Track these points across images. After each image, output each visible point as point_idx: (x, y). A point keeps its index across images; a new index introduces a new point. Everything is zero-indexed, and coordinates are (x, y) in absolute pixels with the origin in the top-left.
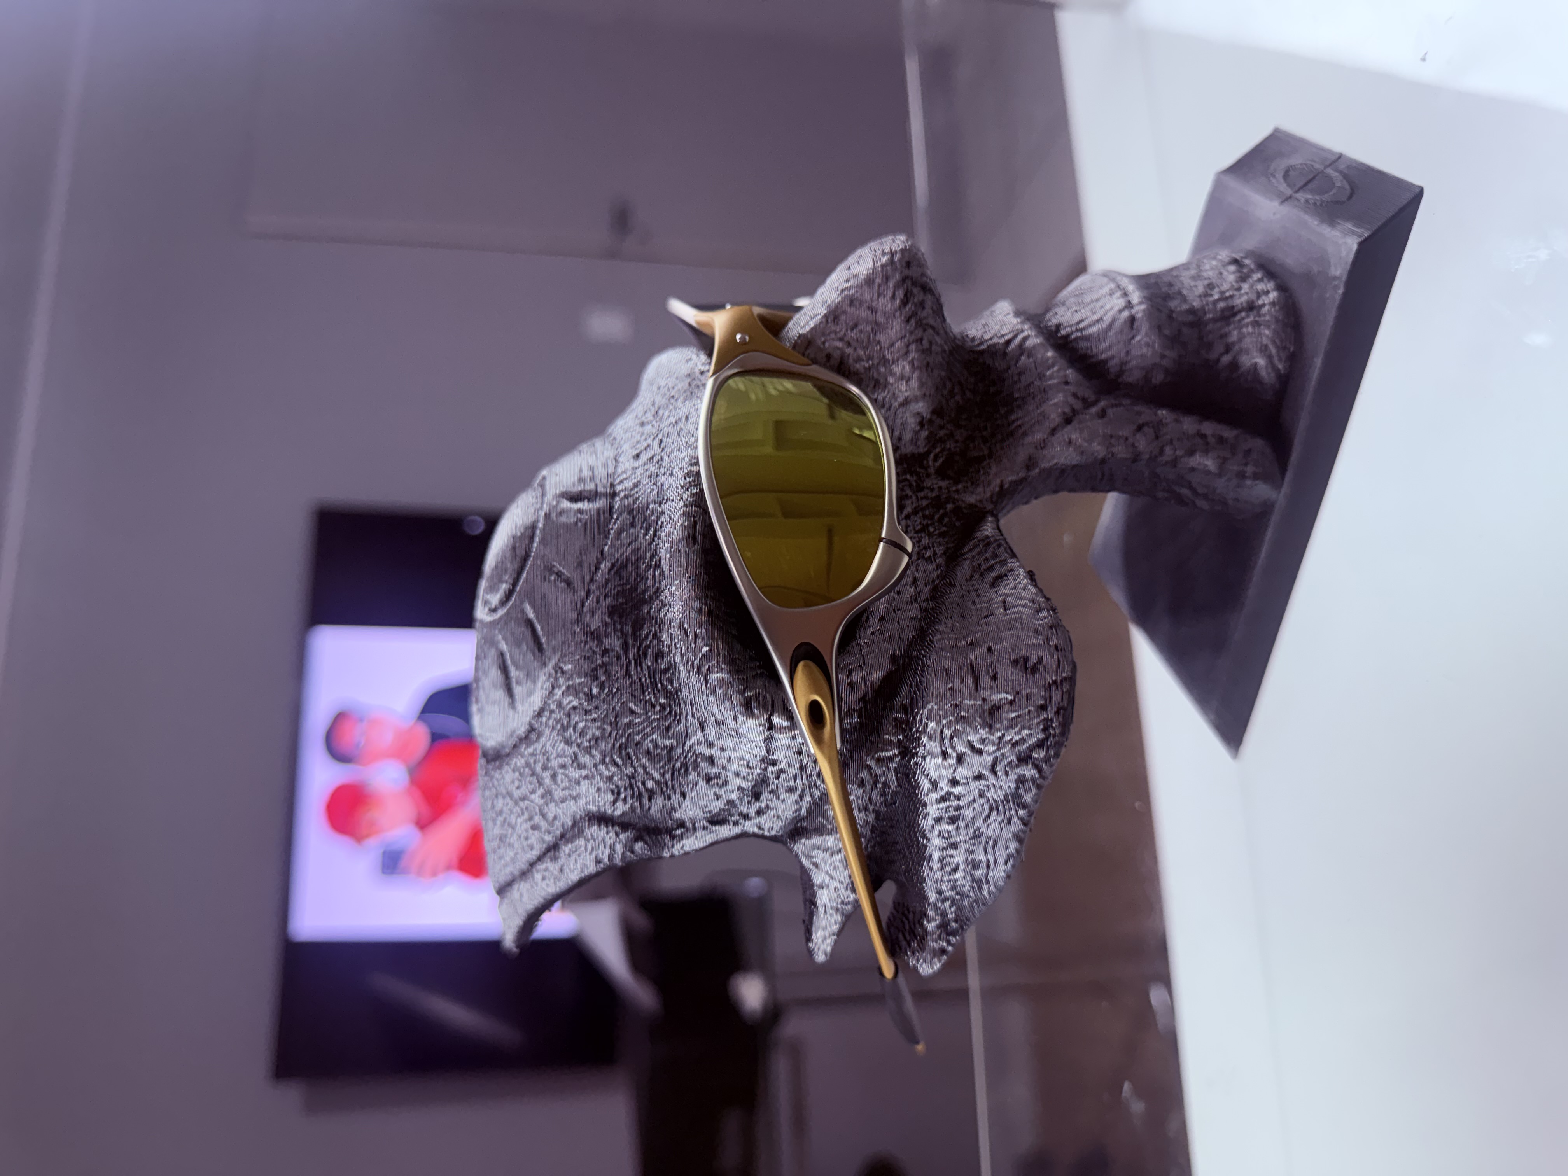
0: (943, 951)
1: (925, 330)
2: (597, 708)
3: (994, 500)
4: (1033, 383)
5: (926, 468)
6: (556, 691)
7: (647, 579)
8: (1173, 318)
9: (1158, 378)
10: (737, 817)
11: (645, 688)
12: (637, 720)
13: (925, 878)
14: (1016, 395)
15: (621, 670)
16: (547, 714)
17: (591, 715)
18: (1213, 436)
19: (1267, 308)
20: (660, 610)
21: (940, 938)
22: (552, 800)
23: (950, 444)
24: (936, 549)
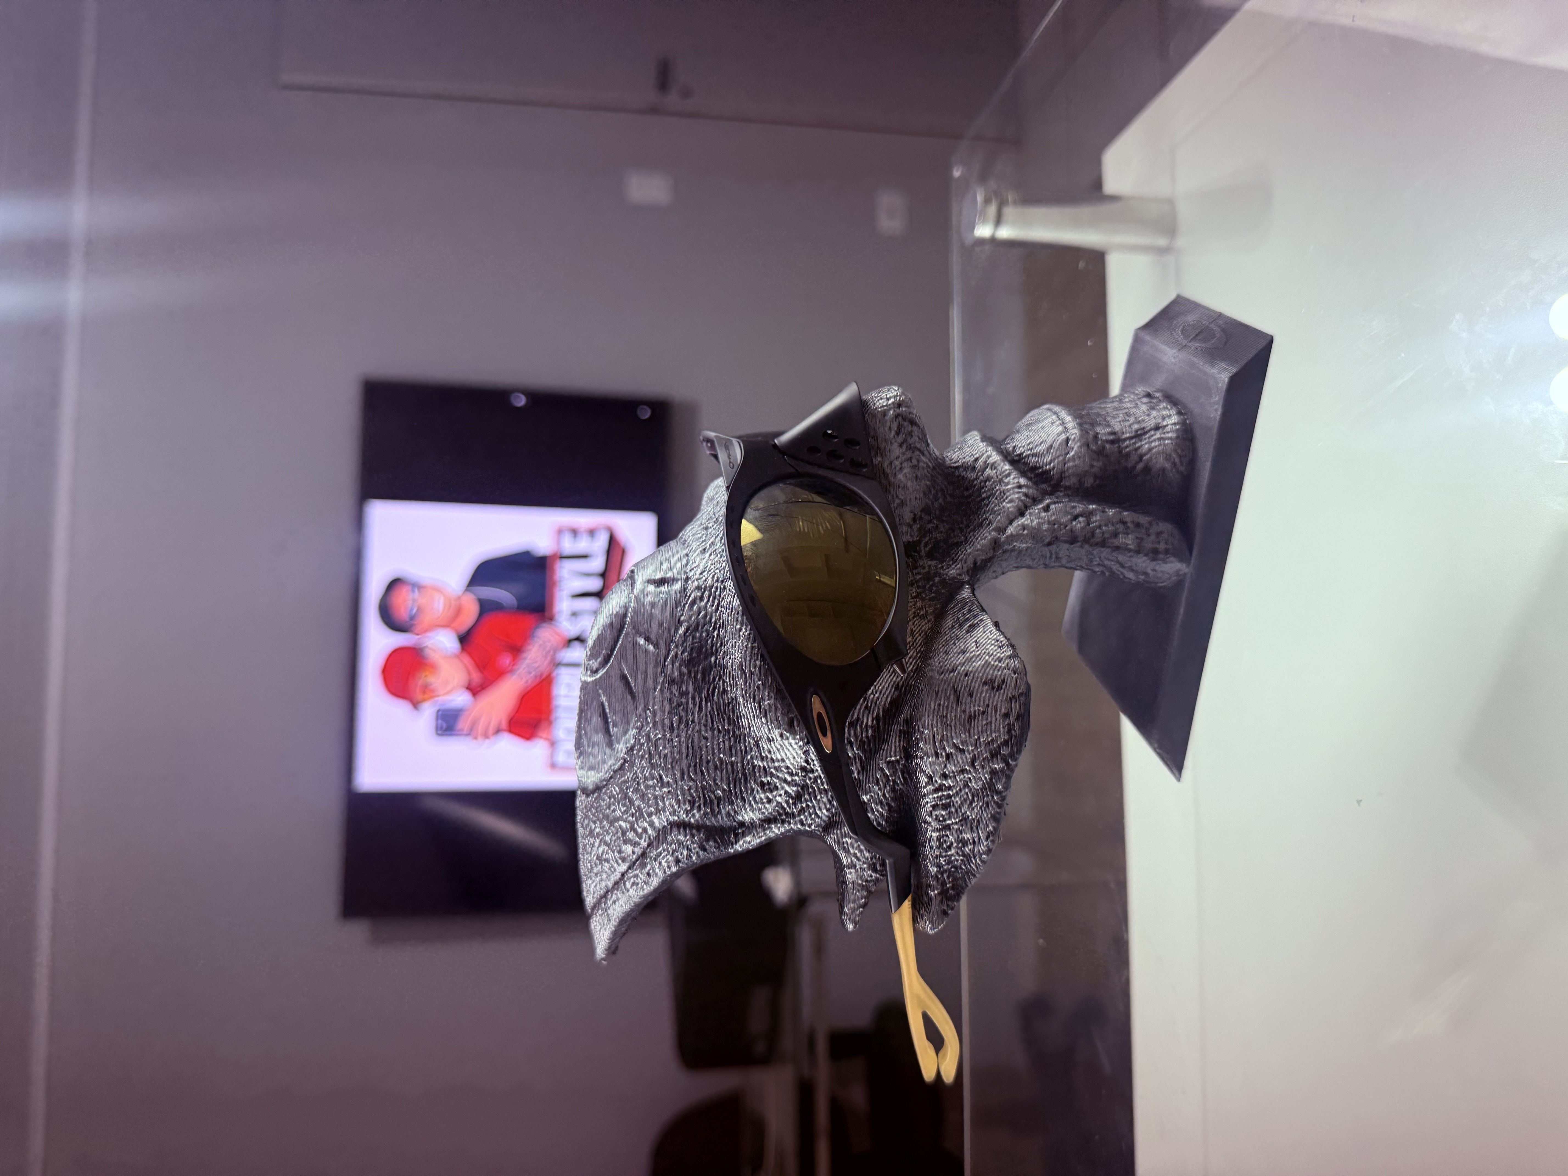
1: (913, 452)
2: (677, 737)
3: (970, 573)
4: (995, 487)
6: (645, 728)
7: (714, 637)
8: (1099, 438)
10: (785, 817)
11: (713, 718)
13: (927, 856)
14: (984, 496)
15: (695, 706)
16: (638, 747)
17: (672, 743)
19: (1170, 428)
20: (724, 658)
22: (641, 816)
23: (935, 534)
24: (927, 609)
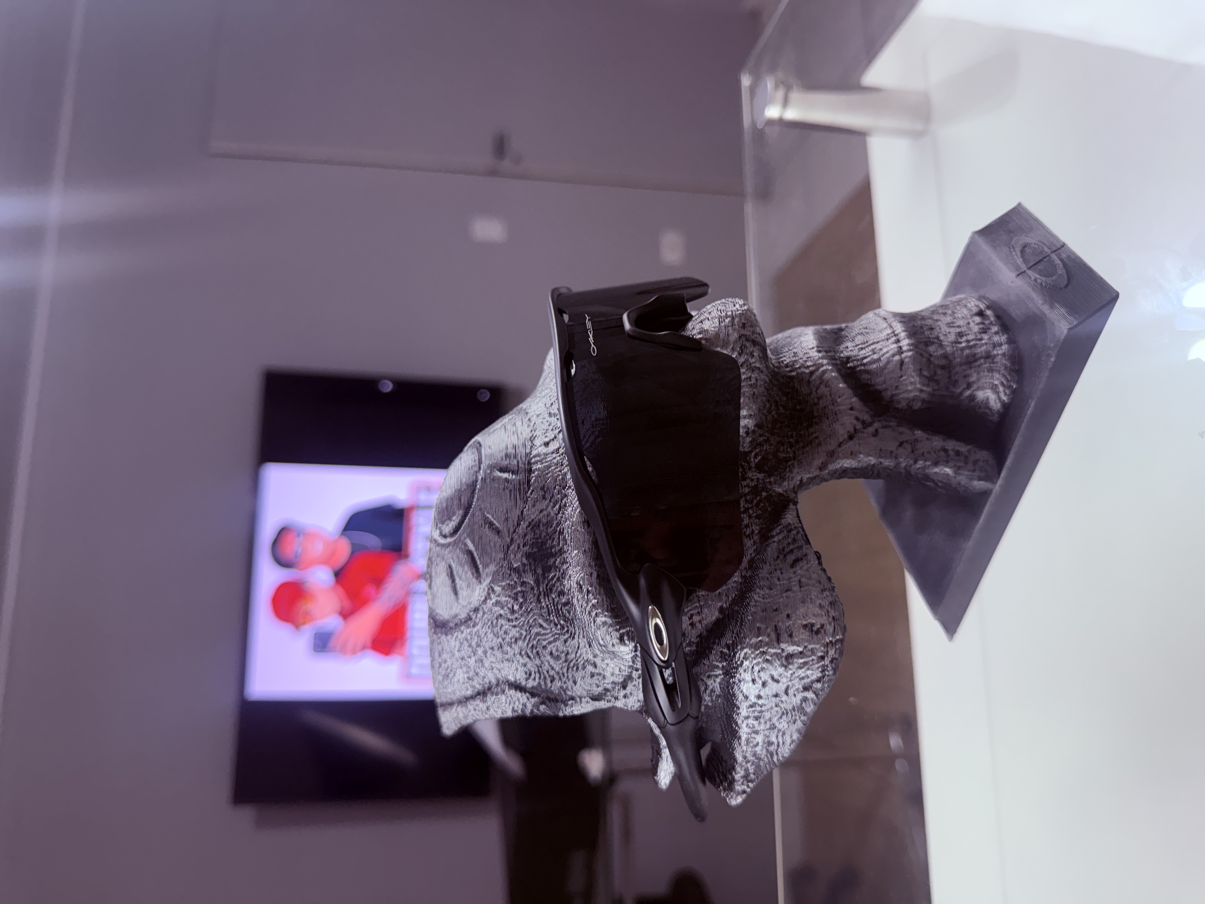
0: (744, 792)
2: (516, 618)
3: (795, 490)
4: (828, 407)
6: (488, 601)
7: (554, 539)
8: (931, 361)
9: (917, 405)
10: (610, 698)
11: (551, 612)
12: (544, 632)
13: (735, 748)
14: (816, 414)
15: (534, 596)
16: (481, 613)
17: (512, 622)
18: (953, 450)
19: (1000, 357)
20: (563, 564)
21: (743, 784)
22: (483, 665)
23: (766, 447)
24: (754, 528)
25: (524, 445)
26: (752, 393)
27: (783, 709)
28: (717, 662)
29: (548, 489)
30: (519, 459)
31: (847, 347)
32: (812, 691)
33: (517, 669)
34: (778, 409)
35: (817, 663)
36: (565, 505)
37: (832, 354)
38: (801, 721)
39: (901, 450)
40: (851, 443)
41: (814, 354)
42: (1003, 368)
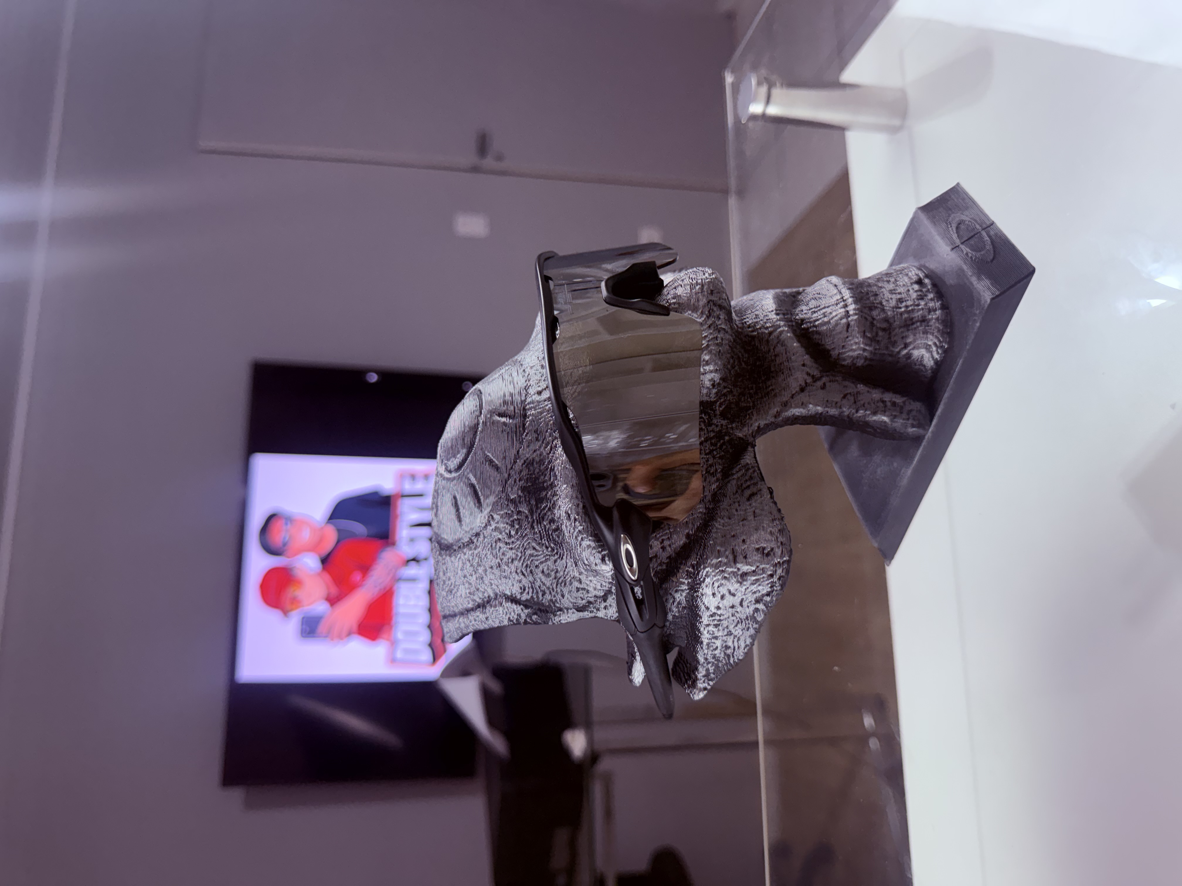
0: (705, 689)
2: (513, 542)
3: (754, 434)
4: (783, 363)
5: (714, 411)
6: (488, 527)
7: (546, 475)
8: (874, 324)
9: (860, 363)
10: (592, 609)
11: (543, 537)
13: (698, 652)
14: (773, 369)
15: (528, 524)
16: (482, 536)
17: (509, 545)
18: (890, 401)
19: (934, 321)
20: (553, 496)
21: (704, 682)
23: (730, 397)
24: (717, 467)
25: (520, 394)
26: (718, 350)
27: (738, 619)
28: (683, 579)
29: (540, 432)
30: (515, 406)
31: (802, 311)
32: (763, 603)
33: (513, 585)
34: (741, 364)
35: (767, 580)
36: (556, 446)
37: (789, 316)
38: (753, 629)
39: (845, 401)
40: (802, 395)
41: (773, 316)
42: (936, 330)
